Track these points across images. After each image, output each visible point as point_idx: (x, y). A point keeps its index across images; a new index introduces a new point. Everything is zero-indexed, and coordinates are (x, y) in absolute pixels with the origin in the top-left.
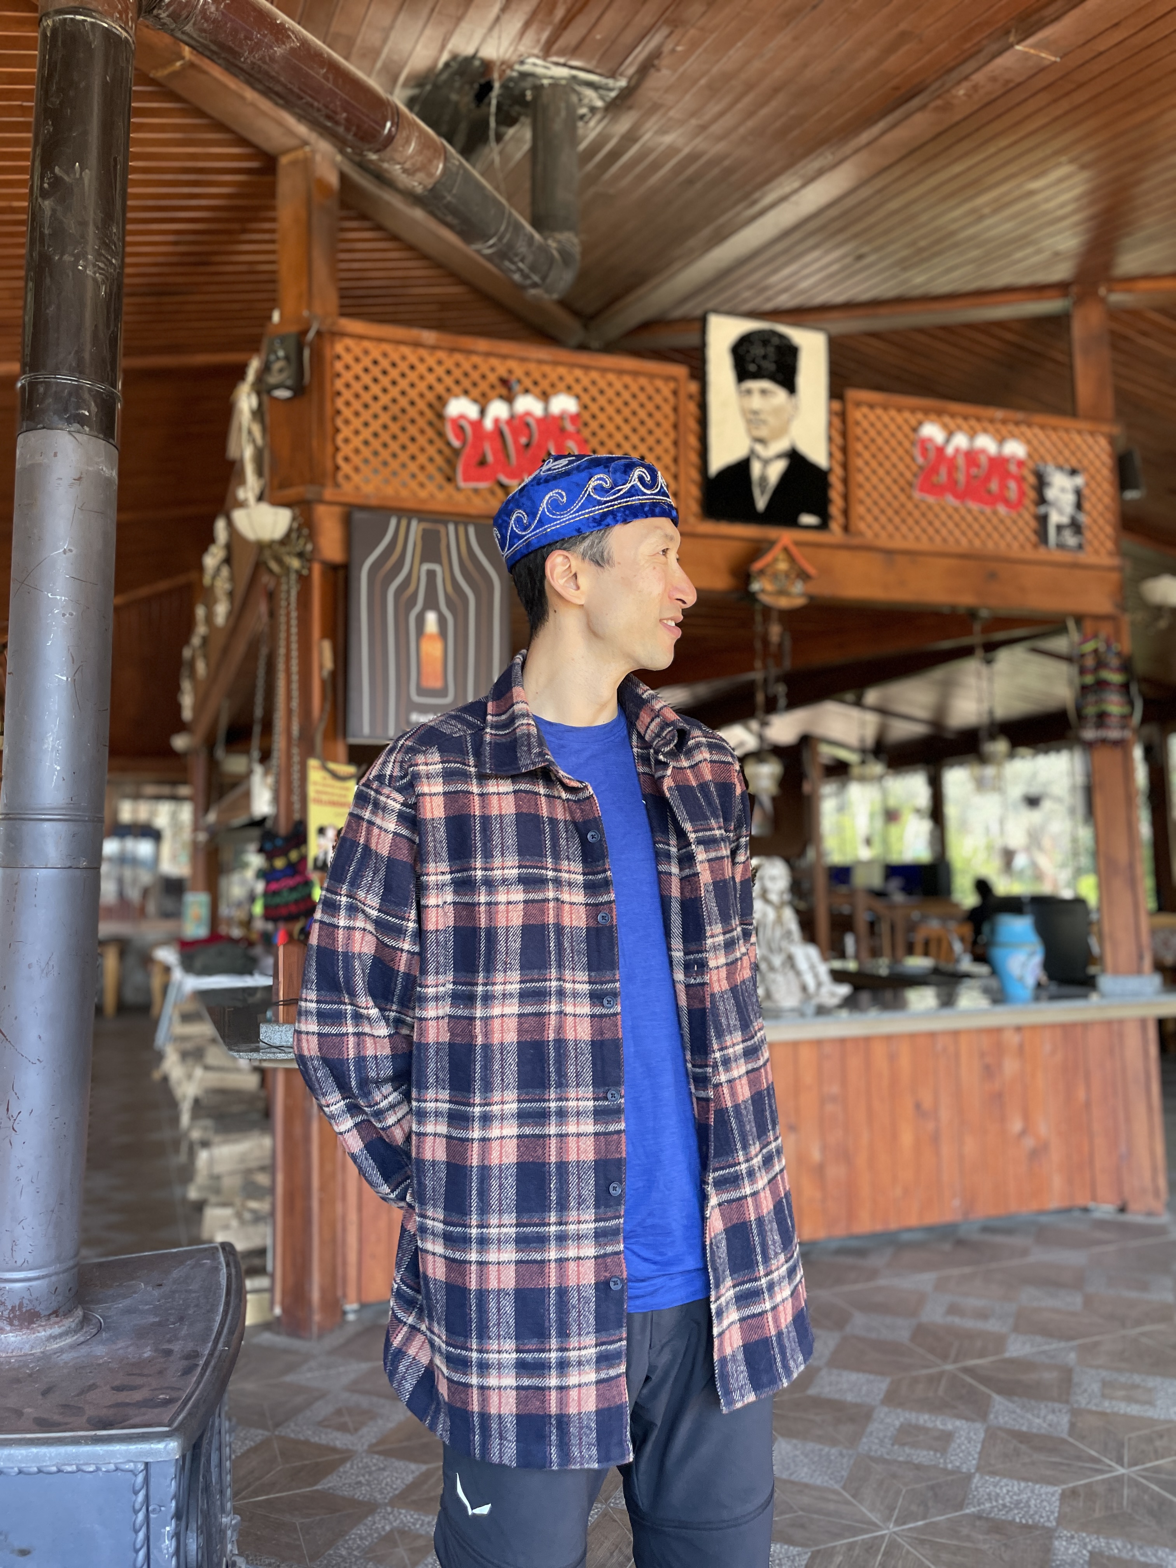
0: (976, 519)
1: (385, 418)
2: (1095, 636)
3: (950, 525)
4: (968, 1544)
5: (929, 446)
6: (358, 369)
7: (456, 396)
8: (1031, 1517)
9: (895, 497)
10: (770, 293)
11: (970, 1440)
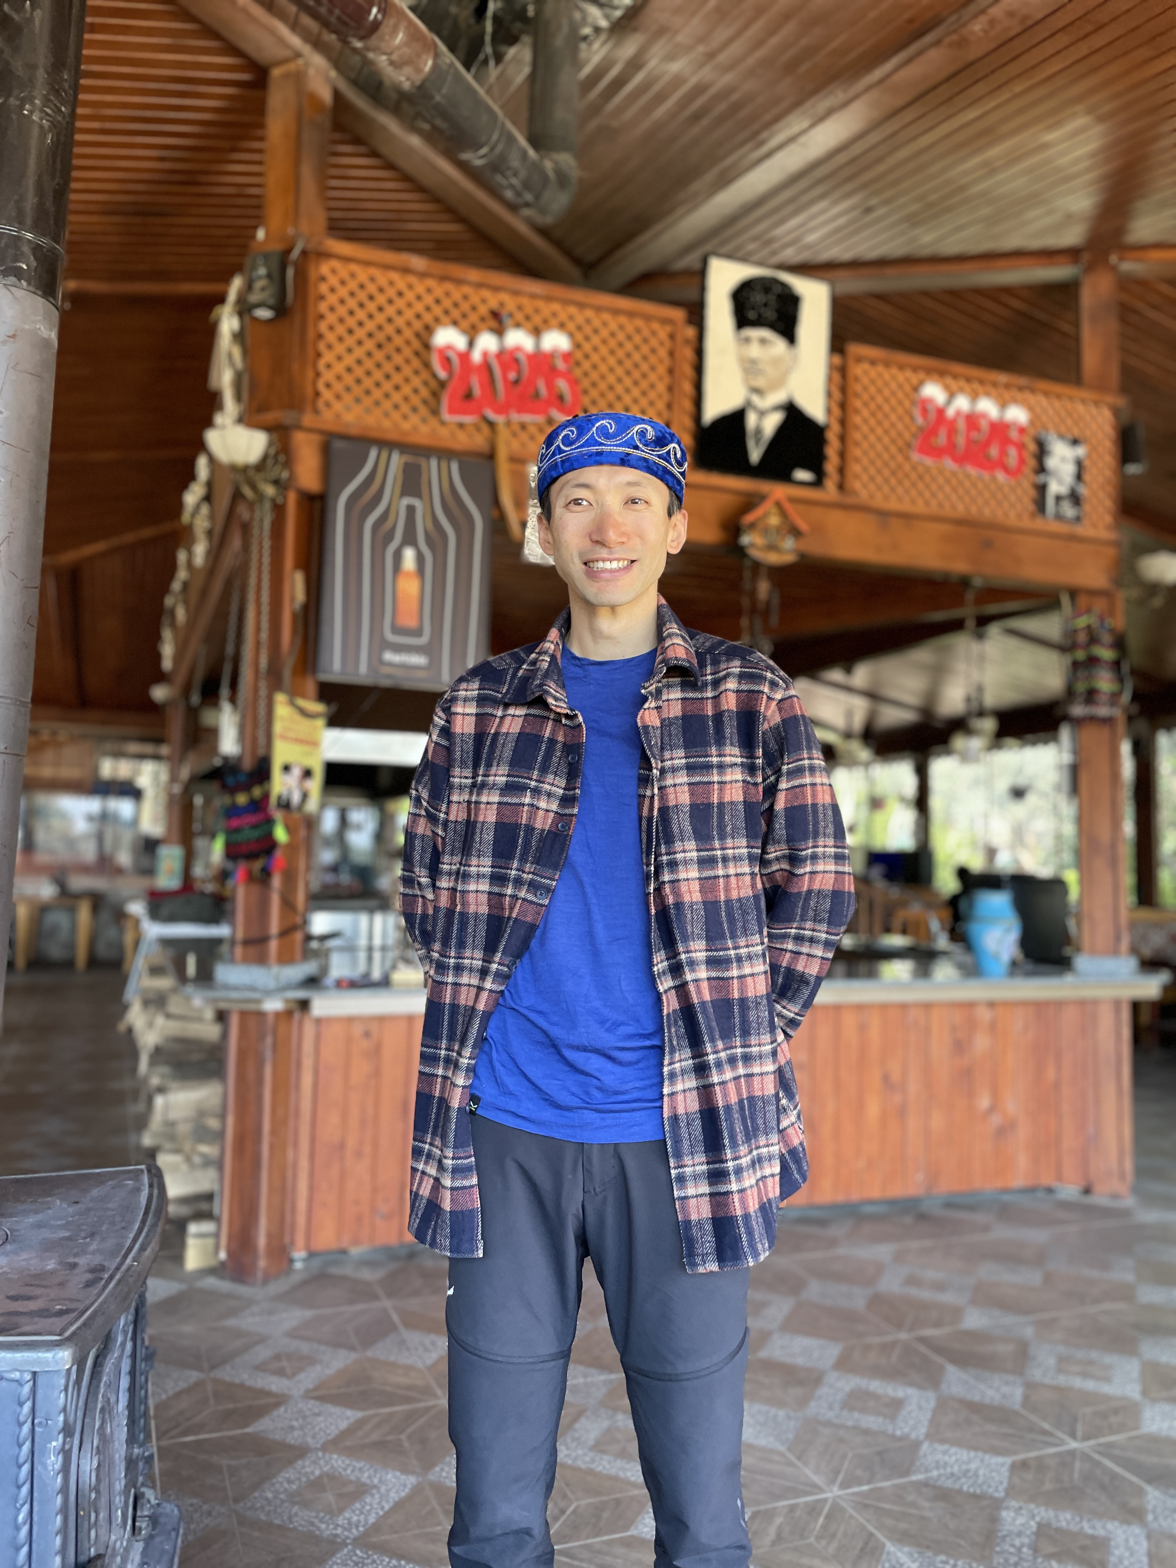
0: (974, 485)
1: (369, 345)
2: (1088, 611)
3: (948, 489)
4: (913, 1511)
5: (929, 407)
6: (343, 292)
7: (445, 325)
8: (980, 1486)
9: (893, 457)
10: (776, 245)
11: (920, 1408)
